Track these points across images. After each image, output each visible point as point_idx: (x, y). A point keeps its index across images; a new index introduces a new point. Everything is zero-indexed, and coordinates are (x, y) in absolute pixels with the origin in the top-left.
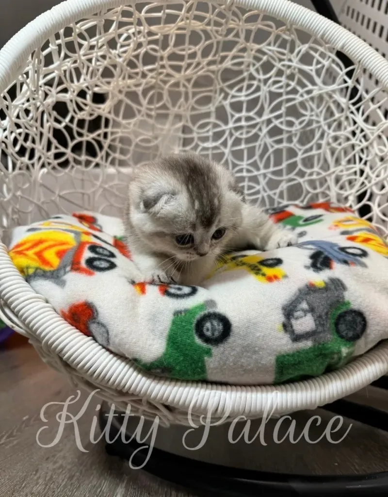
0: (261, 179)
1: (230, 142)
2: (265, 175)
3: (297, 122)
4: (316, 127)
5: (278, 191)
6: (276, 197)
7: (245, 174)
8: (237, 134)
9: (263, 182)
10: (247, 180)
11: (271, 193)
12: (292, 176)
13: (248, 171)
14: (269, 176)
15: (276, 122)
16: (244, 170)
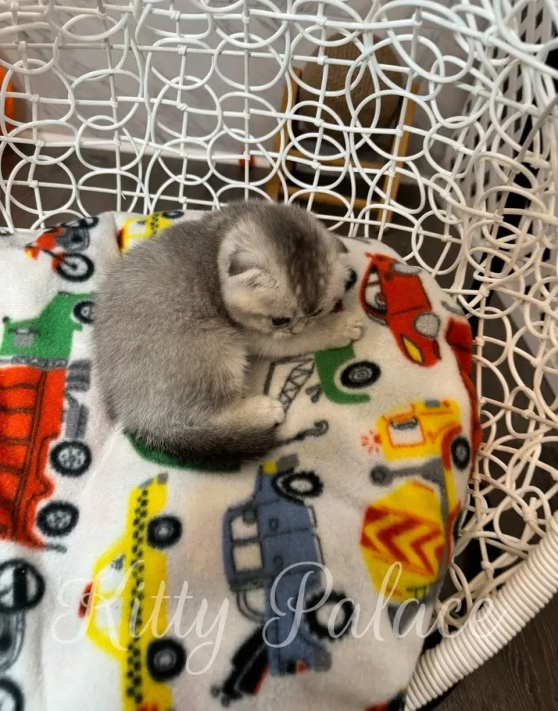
0: (349, 141)
1: (290, 46)
2: (358, 137)
3: (441, 59)
4: (478, 95)
5: (379, 173)
6: (372, 184)
7: (317, 121)
8: (306, 33)
9: (352, 147)
10: (321, 130)
11: (364, 172)
12: (408, 160)
13: (326, 117)
14: (366, 139)
15: (395, 40)
16: (319, 113)
